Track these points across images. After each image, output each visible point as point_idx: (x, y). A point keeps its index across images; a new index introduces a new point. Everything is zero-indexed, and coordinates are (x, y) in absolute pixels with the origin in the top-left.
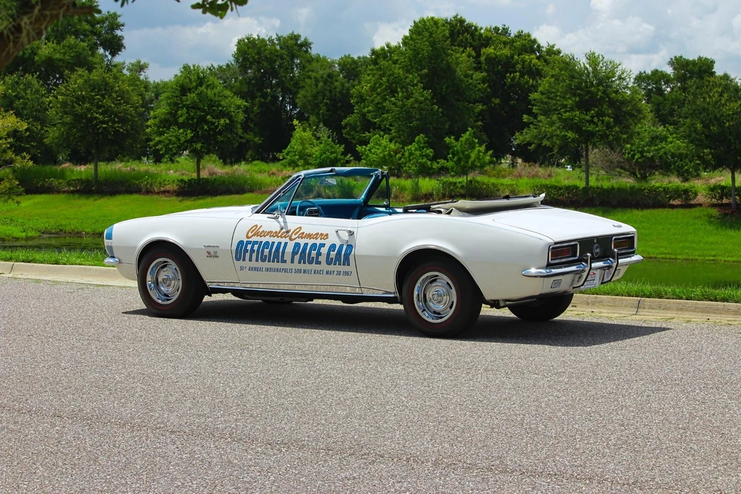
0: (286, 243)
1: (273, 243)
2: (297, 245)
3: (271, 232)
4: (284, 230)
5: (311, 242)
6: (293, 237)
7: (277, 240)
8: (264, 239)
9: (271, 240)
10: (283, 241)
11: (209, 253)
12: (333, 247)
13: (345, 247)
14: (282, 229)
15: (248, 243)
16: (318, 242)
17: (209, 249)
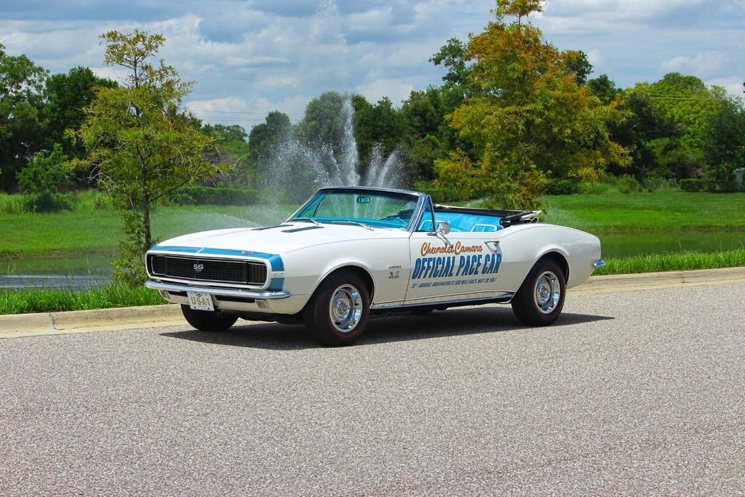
0: (454, 258)
1: (444, 258)
2: (462, 258)
3: (439, 248)
4: (448, 246)
5: (471, 254)
6: (458, 251)
7: (446, 255)
8: (437, 256)
9: (442, 255)
10: (452, 255)
11: (392, 274)
12: (488, 256)
13: (496, 256)
14: (446, 244)
15: (425, 260)
16: (477, 254)
17: (392, 270)
